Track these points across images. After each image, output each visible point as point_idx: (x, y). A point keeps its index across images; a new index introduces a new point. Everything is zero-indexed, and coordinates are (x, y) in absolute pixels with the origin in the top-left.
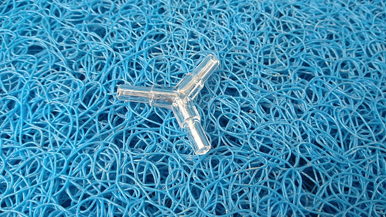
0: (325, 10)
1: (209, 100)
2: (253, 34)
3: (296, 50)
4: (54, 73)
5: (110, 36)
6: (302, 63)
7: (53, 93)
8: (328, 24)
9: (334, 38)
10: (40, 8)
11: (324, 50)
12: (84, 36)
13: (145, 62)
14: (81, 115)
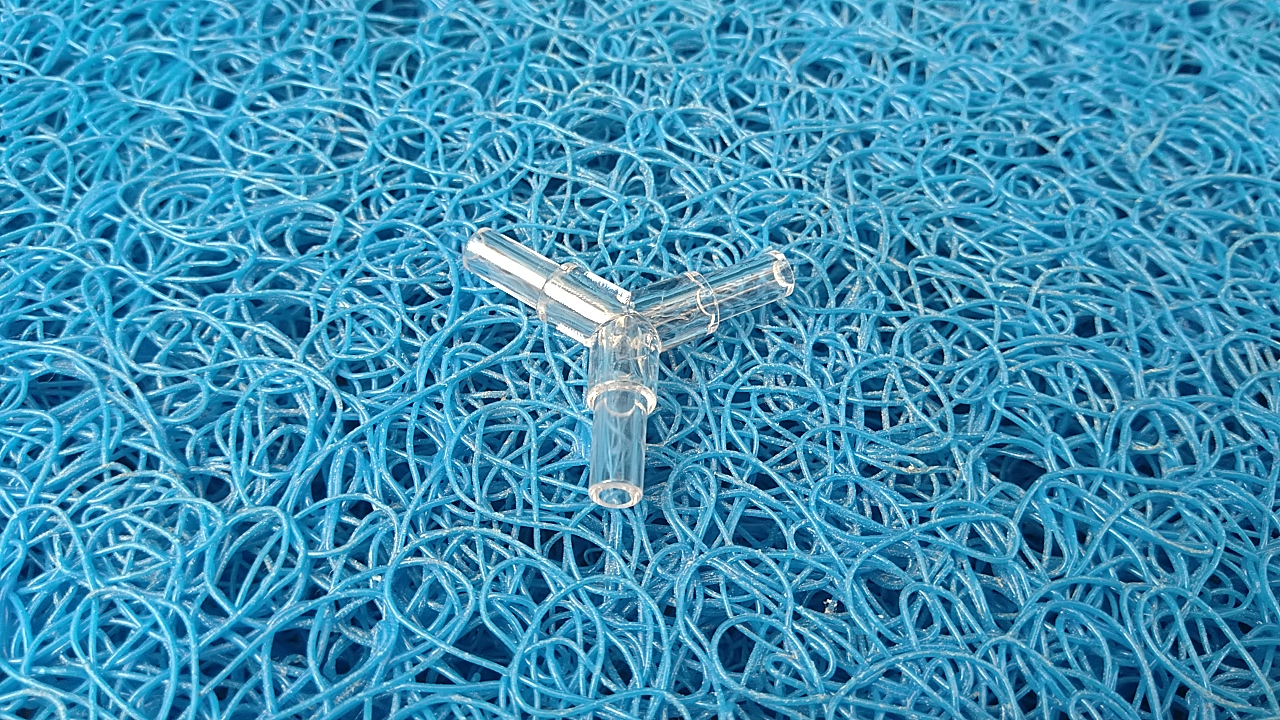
0: (1060, 234)
1: (678, 565)
2: (821, 320)
3: (972, 375)
4: (118, 477)
5: (324, 334)
6: (997, 420)
7: (110, 555)
8: (1076, 282)
9: (1100, 329)
10: (79, 236)
11: (1069, 371)
12: (231, 338)
13: (448, 427)
14: (209, 636)
